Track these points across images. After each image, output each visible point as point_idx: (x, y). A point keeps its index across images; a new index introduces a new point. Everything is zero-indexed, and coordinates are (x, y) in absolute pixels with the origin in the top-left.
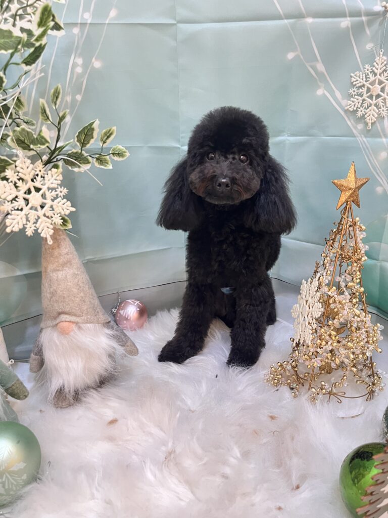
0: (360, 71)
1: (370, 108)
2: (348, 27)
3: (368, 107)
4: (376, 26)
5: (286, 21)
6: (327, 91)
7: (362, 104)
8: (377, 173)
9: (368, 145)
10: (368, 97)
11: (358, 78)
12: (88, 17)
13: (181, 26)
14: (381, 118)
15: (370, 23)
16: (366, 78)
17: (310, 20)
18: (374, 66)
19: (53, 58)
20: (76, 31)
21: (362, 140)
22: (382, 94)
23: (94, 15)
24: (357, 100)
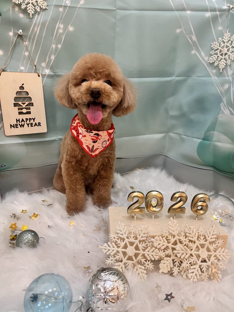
1: (222, 60)
3: (220, 60)
5: (176, 12)
6: (197, 52)
7: (217, 58)
9: (218, 81)
11: (215, 45)
12: (68, 3)
14: (226, 66)
15: (221, 16)
16: (219, 45)
17: (189, 12)
19: (47, 23)
20: (61, 9)
21: (214, 79)
22: (228, 52)
23: (71, 2)
24: (215, 57)
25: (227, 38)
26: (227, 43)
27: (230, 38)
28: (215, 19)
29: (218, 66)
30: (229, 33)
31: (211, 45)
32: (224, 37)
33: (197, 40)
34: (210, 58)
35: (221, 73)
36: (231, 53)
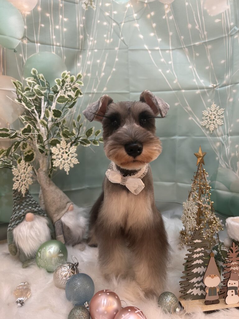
0: (206, 110)
1: (211, 125)
2: (199, 94)
3: (210, 124)
4: (211, 92)
5: (174, 92)
6: (193, 118)
7: (208, 123)
8: (216, 152)
9: (212, 140)
10: (210, 120)
11: (205, 113)
12: (95, 91)
13: (131, 93)
14: (215, 129)
15: (208, 92)
16: (209, 113)
17: (183, 91)
18: (211, 108)
19: (81, 106)
20: (90, 95)
21: (209, 138)
22: (215, 119)
23: (98, 90)
24: (206, 121)
25: (213, 108)
26: (214, 112)
27: (215, 108)
28: (204, 94)
29: (208, 128)
30: (215, 105)
31: (203, 112)
32: (211, 107)
33: (192, 110)
34: (203, 122)
35: (212, 134)
36: (217, 119)
